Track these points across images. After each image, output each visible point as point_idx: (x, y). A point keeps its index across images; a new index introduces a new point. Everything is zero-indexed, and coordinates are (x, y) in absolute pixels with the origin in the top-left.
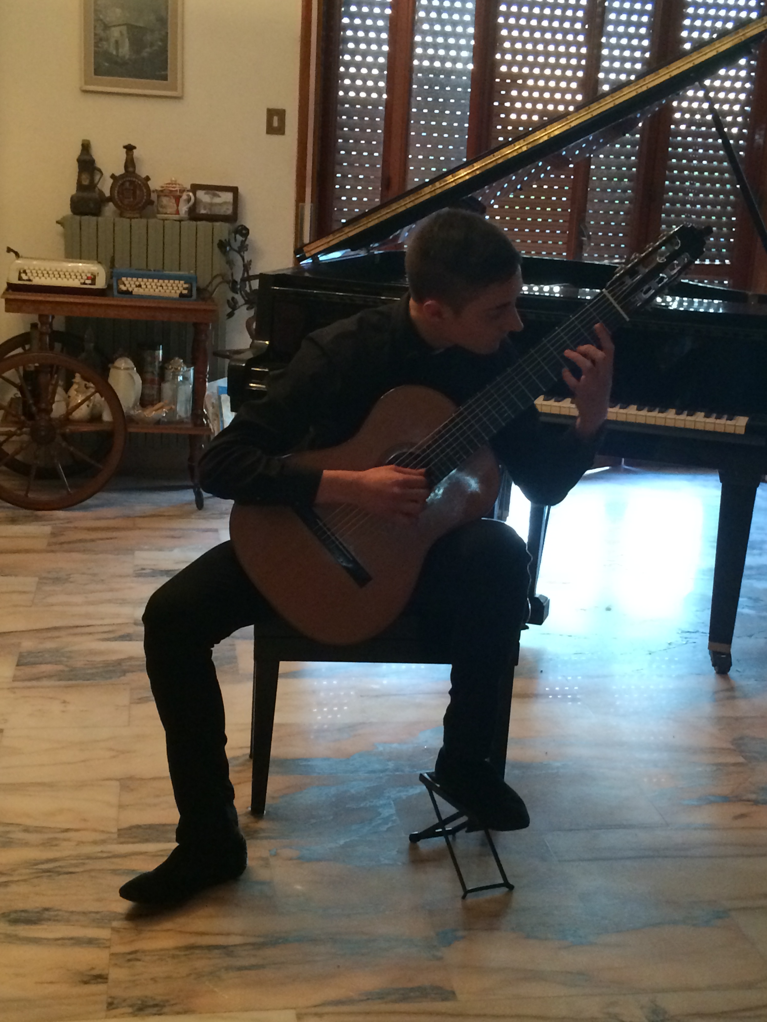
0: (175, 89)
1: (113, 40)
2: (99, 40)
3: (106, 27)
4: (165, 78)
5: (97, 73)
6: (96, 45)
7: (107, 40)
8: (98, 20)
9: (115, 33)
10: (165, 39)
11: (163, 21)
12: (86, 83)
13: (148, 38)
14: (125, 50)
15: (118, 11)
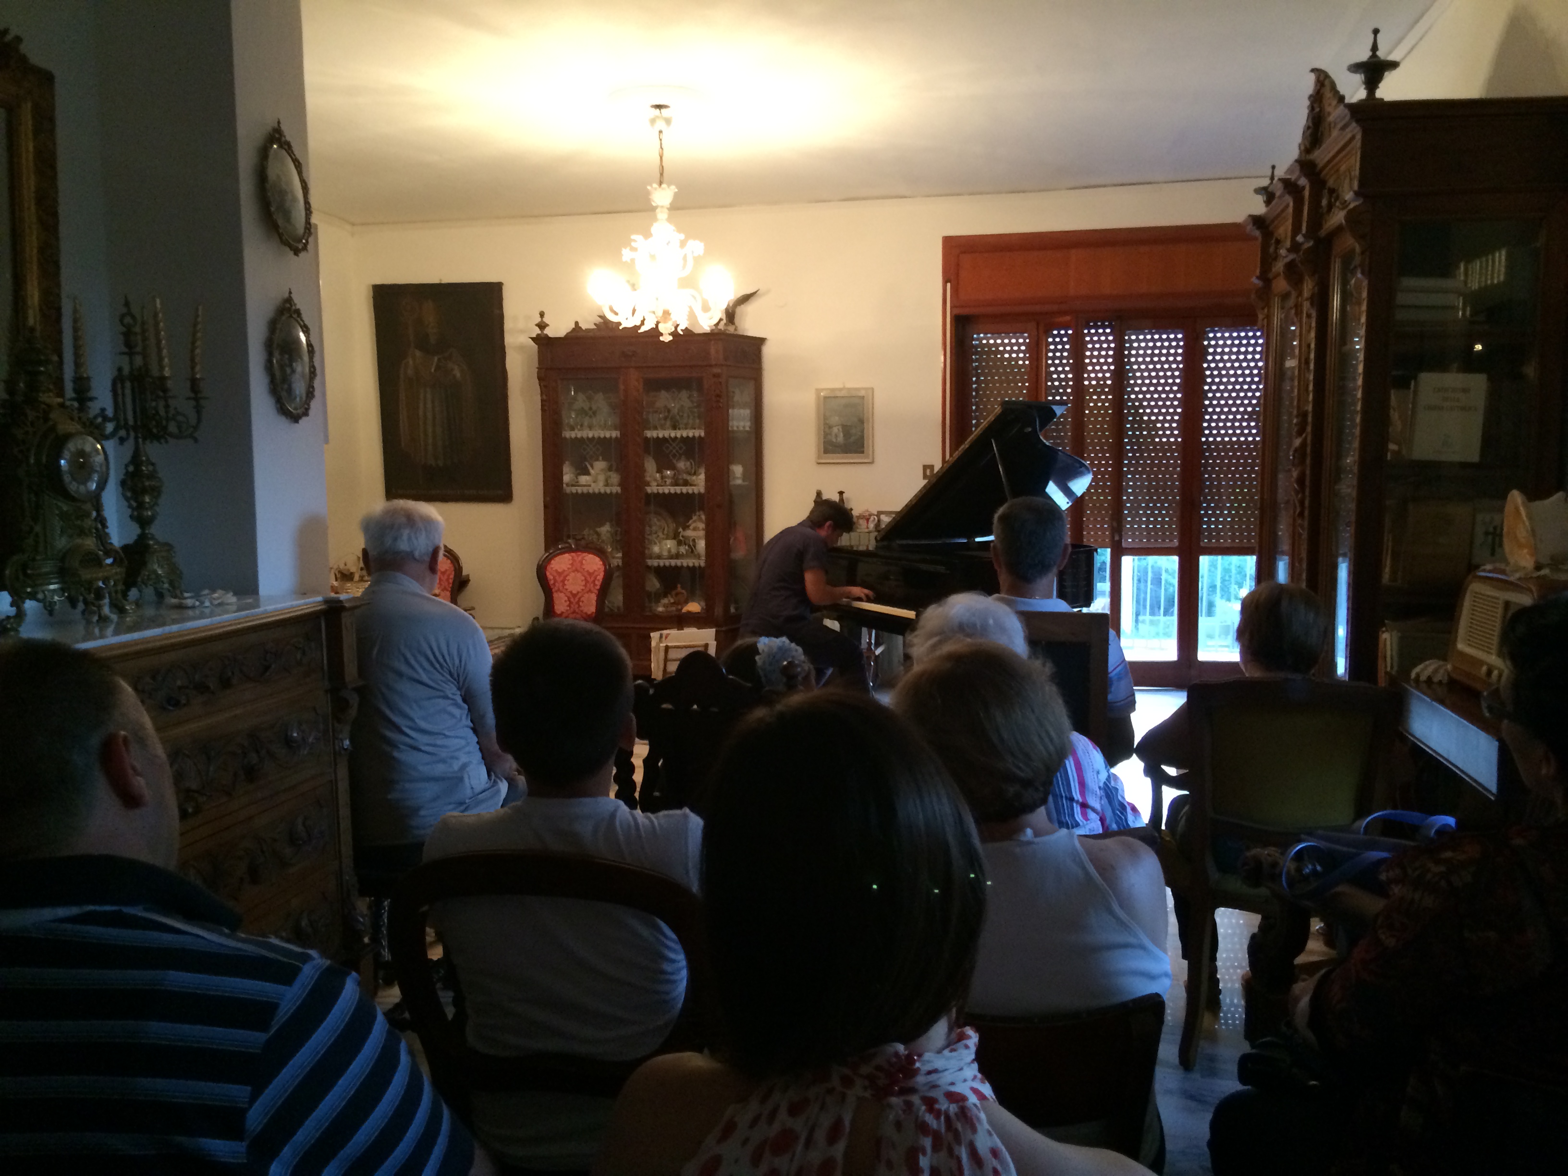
0: (867, 457)
1: (833, 434)
2: (826, 435)
3: (830, 427)
4: (863, 452)
5: (826, 451)
6: (825, 438)
7: (830, 434)
8: (825, 424)
9: (835, 430)
10: (863, 431)
11: (861, 421)
12: (819, 457)
13: (853, 431)
14: (841, 439)
15: (837, 418)
